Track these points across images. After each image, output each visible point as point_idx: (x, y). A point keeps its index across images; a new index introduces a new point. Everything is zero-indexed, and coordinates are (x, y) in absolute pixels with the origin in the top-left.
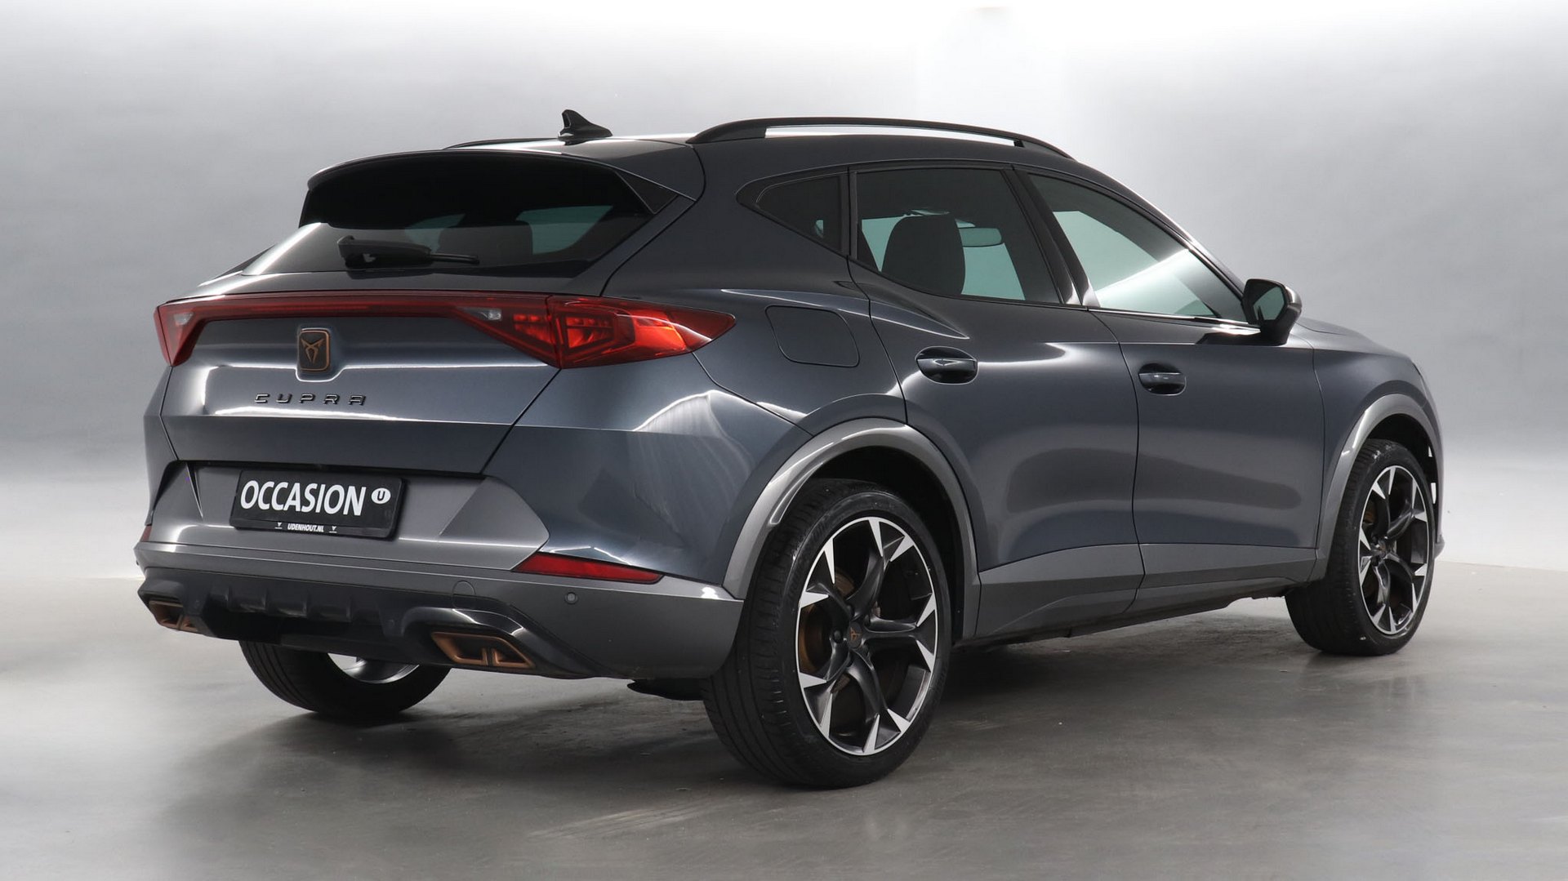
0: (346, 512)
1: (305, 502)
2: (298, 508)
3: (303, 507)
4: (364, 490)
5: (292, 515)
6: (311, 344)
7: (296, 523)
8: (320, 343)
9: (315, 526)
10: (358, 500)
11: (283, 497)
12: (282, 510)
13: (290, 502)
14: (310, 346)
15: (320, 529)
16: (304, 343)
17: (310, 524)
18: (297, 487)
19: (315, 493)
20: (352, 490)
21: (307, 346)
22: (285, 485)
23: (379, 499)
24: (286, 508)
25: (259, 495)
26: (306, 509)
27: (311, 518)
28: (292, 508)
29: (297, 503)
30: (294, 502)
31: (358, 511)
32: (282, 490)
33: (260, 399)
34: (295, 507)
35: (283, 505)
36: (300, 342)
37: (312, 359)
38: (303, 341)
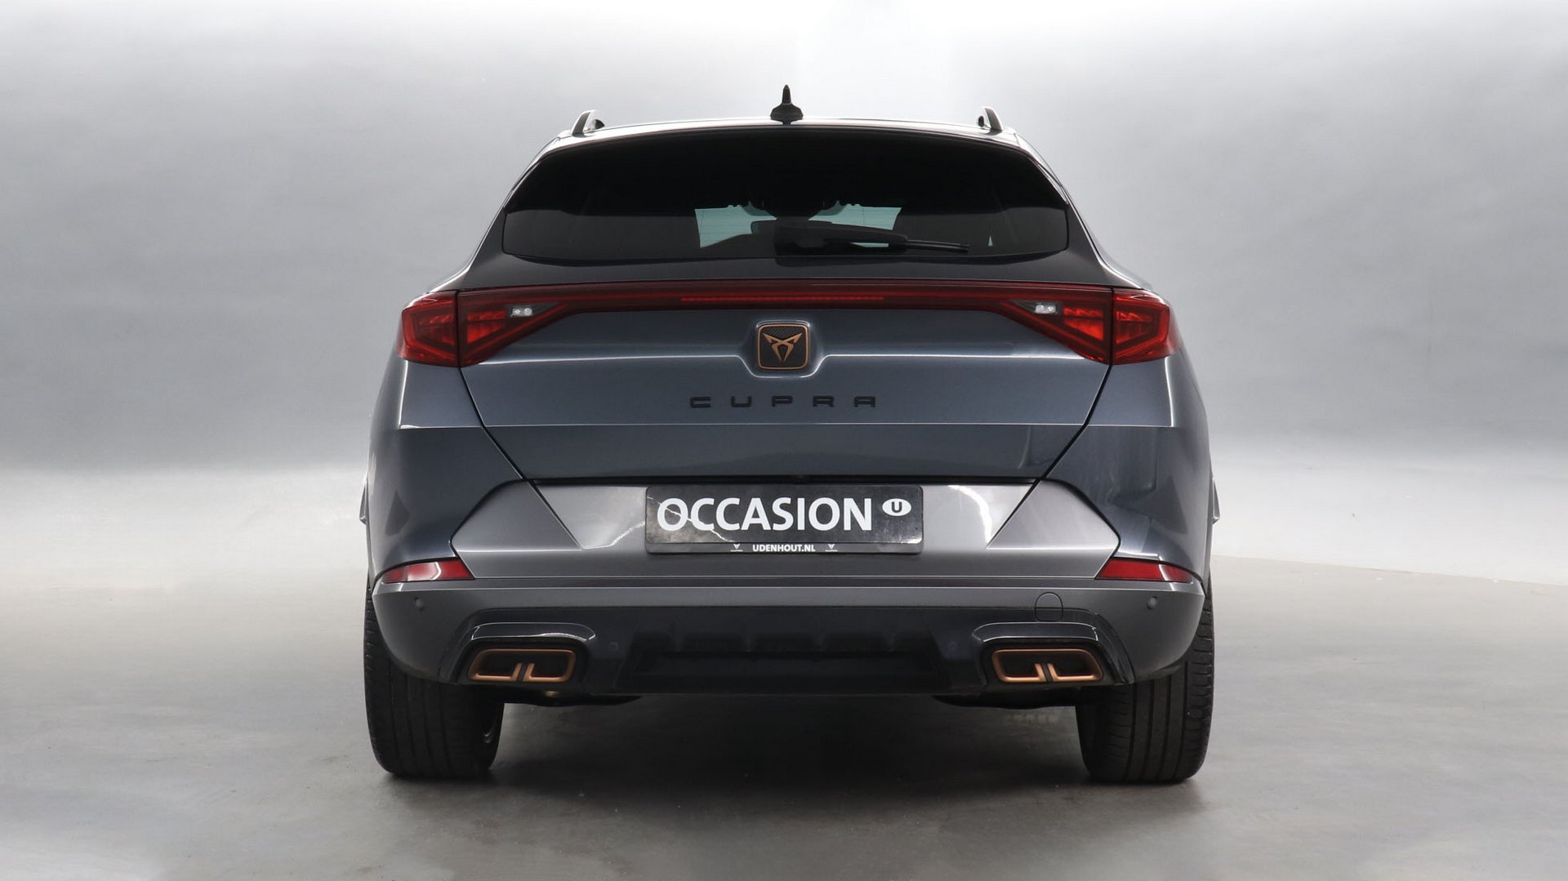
0: (847, 526)
1: (774, 519)
2: (766, 526)
3: (775, 525)
4: (868, 502)
5: (755, 535)
6: (785, 339)
7: (767, 544)
8: (796, 338)
9: (800, 546)
10: (863, 513)
11: (736, 514)
12: (739, 530)
13: (749, 520)
14: (780, 342)
15: (810, 548)
16: (769, 338)
17: (790, 543)
18: (756, 502)
19: (792, 508)
20: (850, 502)
21: (777, 343)
22: (734, 501)
23: (895, 511)
24: (745, 528)
25: (690, 515)
26: (780, 527)
27: (792, 535)
28: (756, 526)
29: (763, 521)
30: (754, 519)
31: (866, 526)
32: (731, 508)
33: (697, 403)
34: (760, 525)
35: (738, 525)
36: (762, 337)
37: (783, 359)
38: (766, 336)
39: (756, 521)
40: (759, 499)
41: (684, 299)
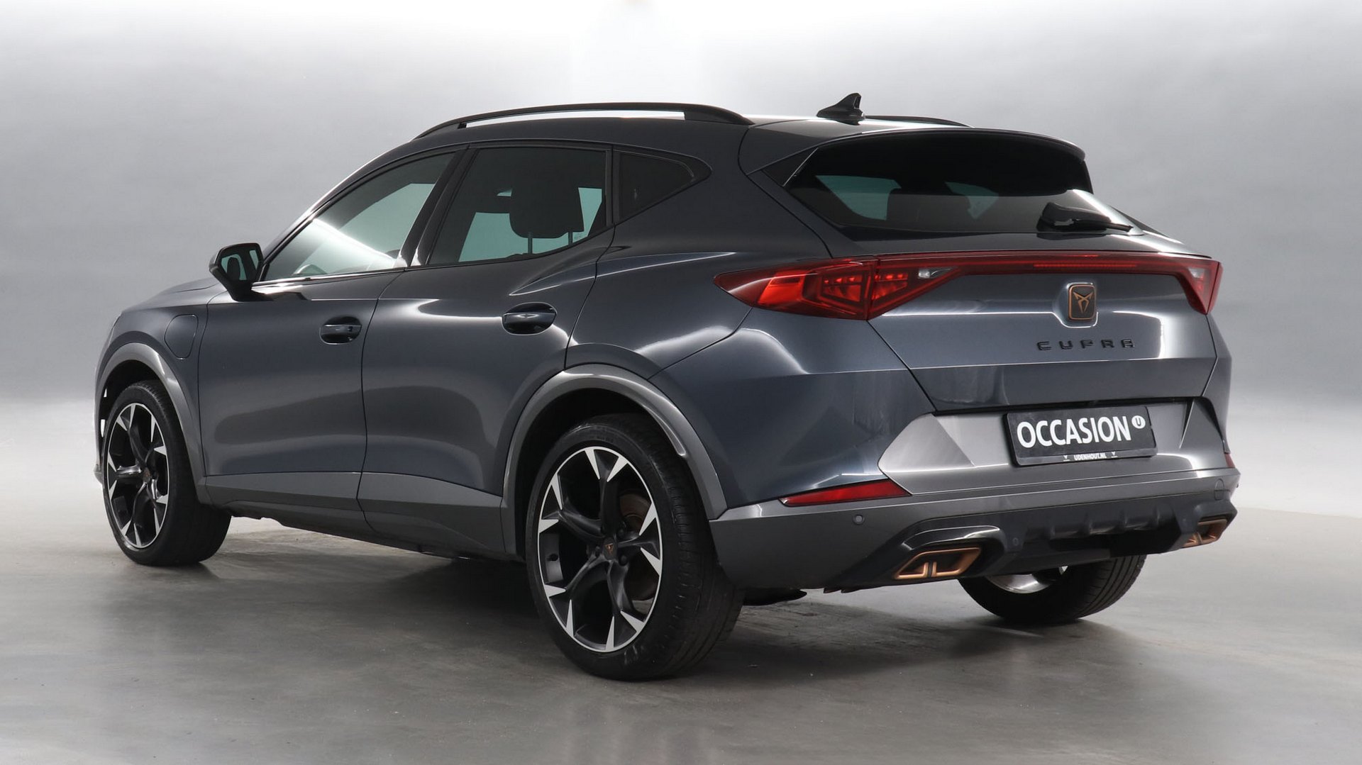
0: (1119, 439)
1: (1083, 435)
2: (1079, 441)
3: (1083, 439)
4: (1124, 418)
5: (1074, 448)
6: (1084, 296)
7: (1080, 454)
8: (1091, 294)
9: (1098, 454)
10: (1124, 428)
11: (1061, 432)
12: (1066, 445)
13: (1069, 437)
14: (1083, 299)
15: (1103, 456)
16: (1077, 295)
17: (1093, 453)
18: (1070, 423)
19: (1088, 425)
20: (1116, 419)
21: (1081, 299)
22: (1058, 422)
23: (1139, 425)
24: (1069, 442)
25: (1036, 434)
26: (1086, 441)
27: (1093, 447)
28: (1073, 441)
29: (1076, 436)
30: (1072, 436)
31: (1128, 438)
32: (1057, 427)
33: (1043, 346)
34: (1075, 440)
35: (1064, 440)
36: (1072, 294)
37: (1083, 310)
38: (1075, 294)
39: (1073, 437)
40: (1071, 420)
41: (1038, 265)
